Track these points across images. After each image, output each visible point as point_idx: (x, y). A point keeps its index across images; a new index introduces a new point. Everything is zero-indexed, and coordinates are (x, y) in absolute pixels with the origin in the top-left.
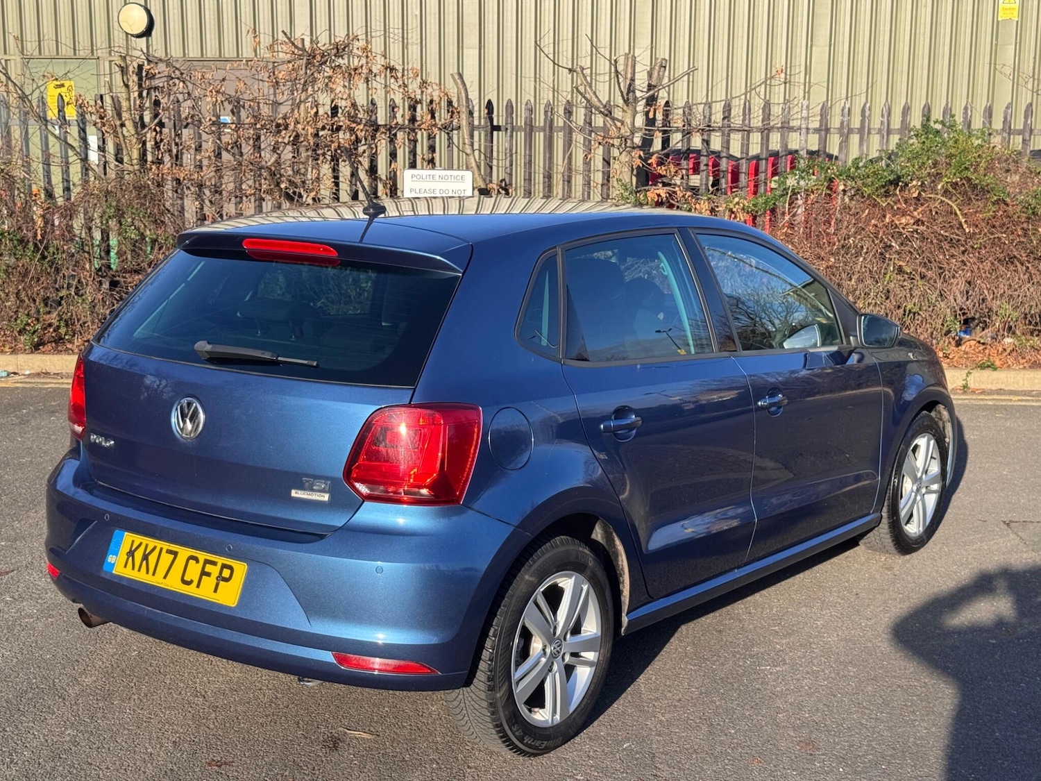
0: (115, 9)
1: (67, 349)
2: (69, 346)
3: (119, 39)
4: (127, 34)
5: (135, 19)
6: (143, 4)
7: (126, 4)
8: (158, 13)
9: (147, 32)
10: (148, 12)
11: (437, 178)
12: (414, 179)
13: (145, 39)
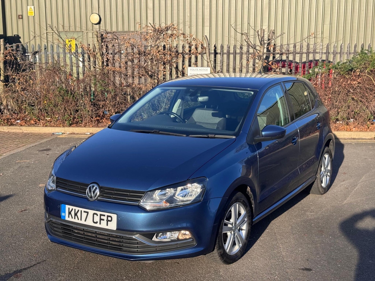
0: (88, 15)
1: (80, 126)
2: (81, 125)
3: (90, 25)
4: (92, 23)
5: (95, 18)
6: (98, 13)
7: (92, 14)
8: (103, 16)
9: (99, 23)
10: (100, 16)
11: (199, 70)
12: (191, 70)
13: (98, 25)
